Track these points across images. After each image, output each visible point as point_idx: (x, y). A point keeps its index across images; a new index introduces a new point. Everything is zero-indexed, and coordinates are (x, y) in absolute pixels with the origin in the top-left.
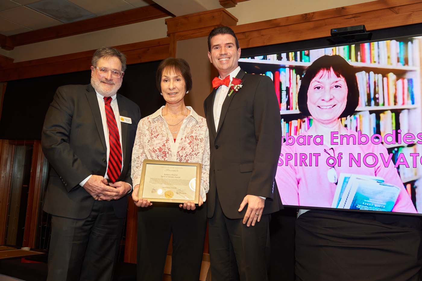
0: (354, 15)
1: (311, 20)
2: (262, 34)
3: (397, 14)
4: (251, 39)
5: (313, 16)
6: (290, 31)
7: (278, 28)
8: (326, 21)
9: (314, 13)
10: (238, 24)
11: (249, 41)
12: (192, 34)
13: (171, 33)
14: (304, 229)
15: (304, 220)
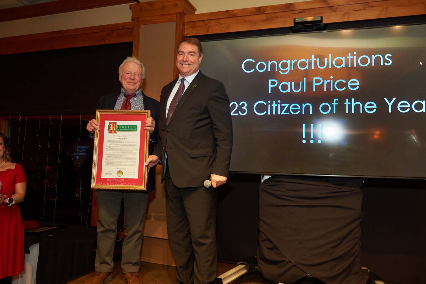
0: (300, 11)
1: (264, 13)
2: (220, 23)
3: (336, 12)
4: (210, 27)
5: (265, 9)
6: (245, 22)
7: (234, 18)
8: (277, 14)
9: (266, 7)
10: (197, 13)
11: (208, 28)
12: (156, 19)
13: (135, 18)
14: (268, 192)
15: (268, 185)
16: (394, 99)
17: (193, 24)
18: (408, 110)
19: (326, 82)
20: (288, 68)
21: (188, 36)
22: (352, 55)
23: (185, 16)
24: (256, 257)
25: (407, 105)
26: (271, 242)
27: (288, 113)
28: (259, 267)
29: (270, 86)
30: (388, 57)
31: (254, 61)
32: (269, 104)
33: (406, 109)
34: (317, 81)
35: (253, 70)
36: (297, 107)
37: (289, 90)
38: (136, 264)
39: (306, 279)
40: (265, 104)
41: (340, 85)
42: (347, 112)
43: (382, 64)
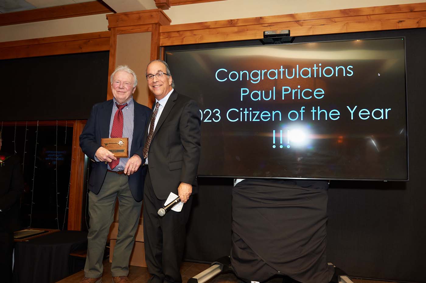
0: (269, 24)
1: (237, 25)
2: (194, 34)
3: (302, 26)
4: (184, 37)
5: (237, 22)
6: (218, 33)
7: (207, 30)
8: (248, 27)
9: (238, 20)
10: (172, 24)
11: (183, 39)
12: (132, 29)
13: (111, 28)
14: (241, 195)
15: (241, 188)
16: (356, 107)
17: (169, 34)
18: (369, 117)
19: (294, 91)
20: (259, 77)
21: (163, 45)
22: (318, 66)
23: (161, 27)
24: (229, 257)
25: (367, 112)
26: (243, 242)
27: (259, 120)
28: (232, 266)
29: (242, 94)
30: (350, 68)
31: (226, 71)
32: (241, 111)
33: (367, 116)
34: (286, 90)
35: (226, 79)
36: (267, 114)
37: (259, 98)
38: (125, 268)
39: (276, 276)
40: (238, 111)
41: (307, 94)
42: (313, 119)
43: (344, 75)
